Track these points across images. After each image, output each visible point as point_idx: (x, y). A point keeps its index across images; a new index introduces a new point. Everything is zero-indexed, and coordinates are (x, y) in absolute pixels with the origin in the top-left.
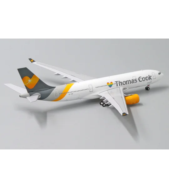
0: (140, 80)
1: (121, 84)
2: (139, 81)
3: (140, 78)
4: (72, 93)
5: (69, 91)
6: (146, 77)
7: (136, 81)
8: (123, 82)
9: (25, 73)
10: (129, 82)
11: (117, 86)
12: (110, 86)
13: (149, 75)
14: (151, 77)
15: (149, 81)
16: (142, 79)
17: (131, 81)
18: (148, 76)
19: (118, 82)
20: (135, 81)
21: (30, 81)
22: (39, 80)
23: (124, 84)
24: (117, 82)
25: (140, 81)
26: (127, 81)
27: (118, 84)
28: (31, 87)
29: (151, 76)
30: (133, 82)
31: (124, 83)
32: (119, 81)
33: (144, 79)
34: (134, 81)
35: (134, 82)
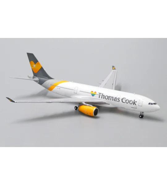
0: (123, 101)
1: (103, 97)
3: (124, 99)
5: (58, 86)
6: (130, 101)
7: (119, 100)
8: (106, 96)
10: (112, 98)
11: (99, 97)
12: (93, 95)
14: (136, 103)
15: (132, 105)
16: (126, 100)
17: (114, 98)
18: (133, 101)
19: (101, 94)
20: (117, 100)
22: (42, 67)
23: (106, 98)
24: (100, 93)
25: (123, 102)
26: (109, 97)
27: (101, 97)
28: (36, 72)
30: (115, 100)
31: (107, 98)
32: (103, 94)
33: (127, 102)
34: (116, 99)
35: (116, 101)
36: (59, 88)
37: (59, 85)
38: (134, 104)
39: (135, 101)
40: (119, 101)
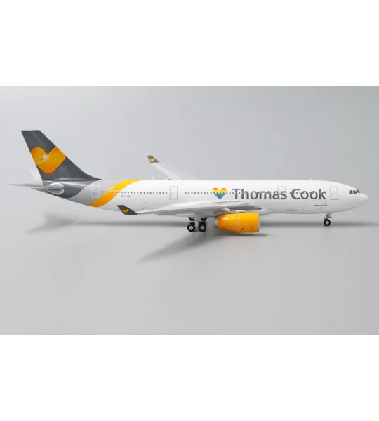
0: (295, 195)
1: (245, 195)
2: (293, 196)
3: (295, 192)
4: (130, 194)
5: (123, 190)
6: (311, 193)
7: (284, 195)
8: (252, 193)
9: (36, 141)
10: (268, 195)
11: (236, 198)
12: (220, 196)
13: (320, 190)
14: (324, 195)
15: (318, 201)
16: (302, 194)
17: (272, 194)
18: (318, 192)
19: (240, 191)
20: (281, 196)
21: (45, 157)
22: (67, 159)
23: (252, 197)
24: (236, 190)
25: (295, 198)
26: (261, 193)
29: (325, 192)
30: (276, 197)
31: (254, 196)
32: (243, 190)
33: (305, 195)
34: (278, 195)
35: (278, 198)
36: (127, 194)
37: (126, 189)
38: (320, 198)
39: (322, 191)
40: (286, 197)
